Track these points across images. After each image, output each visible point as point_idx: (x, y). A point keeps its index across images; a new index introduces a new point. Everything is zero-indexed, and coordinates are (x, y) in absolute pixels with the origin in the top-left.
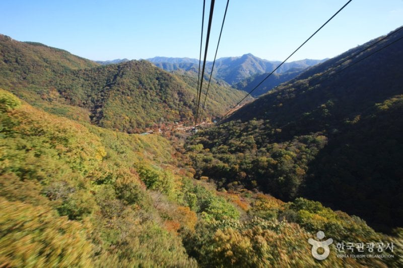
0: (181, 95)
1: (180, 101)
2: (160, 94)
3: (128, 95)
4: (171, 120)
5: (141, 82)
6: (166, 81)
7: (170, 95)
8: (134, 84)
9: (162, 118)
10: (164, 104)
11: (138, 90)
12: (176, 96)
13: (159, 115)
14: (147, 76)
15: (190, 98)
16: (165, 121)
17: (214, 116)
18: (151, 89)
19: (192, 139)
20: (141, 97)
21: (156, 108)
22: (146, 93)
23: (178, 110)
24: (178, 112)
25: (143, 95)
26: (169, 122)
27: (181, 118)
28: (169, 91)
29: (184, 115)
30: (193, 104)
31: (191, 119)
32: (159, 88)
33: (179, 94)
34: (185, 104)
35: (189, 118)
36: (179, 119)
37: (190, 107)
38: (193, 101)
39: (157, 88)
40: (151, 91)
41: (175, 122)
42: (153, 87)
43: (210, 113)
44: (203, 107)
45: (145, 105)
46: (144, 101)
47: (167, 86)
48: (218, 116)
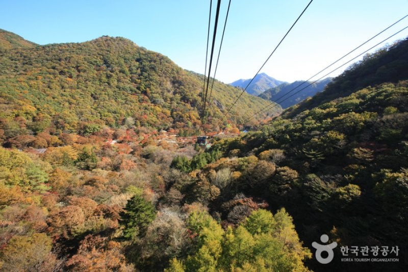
0: (176, 85)
1: (175, 93)
2: (139, 81)
3: (71, 77)
4: (151, 125)
5: (106, 62)
6: (153, 63)
7: (156, 82)
8: (91, 63)
9: (130, 120)
10: (142, 96)
11: (96, 72)
12: (169, 85)
13: (124, 113)
14: (121, 55)
15: (195, 89)
16: (135, 124)
17: (240, 124)
18: (122, 72)
19: (194, 165)
20: (97, 82)
21: (124, 101)
22: (108, 77)
23: (170, 108)
24: (169, 112)
25: (104, 79)
26: (143, 128)
27: (174, 122)
28: (156, 77)
29: (181, 117)
30: (199, 99)
31: (194, 124)
32: (139, 71)
33: (173, 83)
34: (185, 99)
35: (190, 123)
36: (170, 124)
37: (193, 103)
38: (200, 95)
39: (134, 71)
40: (121, 74)
41: (159, 130)
42: (127, 70)
43: (233, 118)
44: (219, 106)
45: (100, 94)
46: (102, 87)
47: (153, 68)
48: (248, 125)
